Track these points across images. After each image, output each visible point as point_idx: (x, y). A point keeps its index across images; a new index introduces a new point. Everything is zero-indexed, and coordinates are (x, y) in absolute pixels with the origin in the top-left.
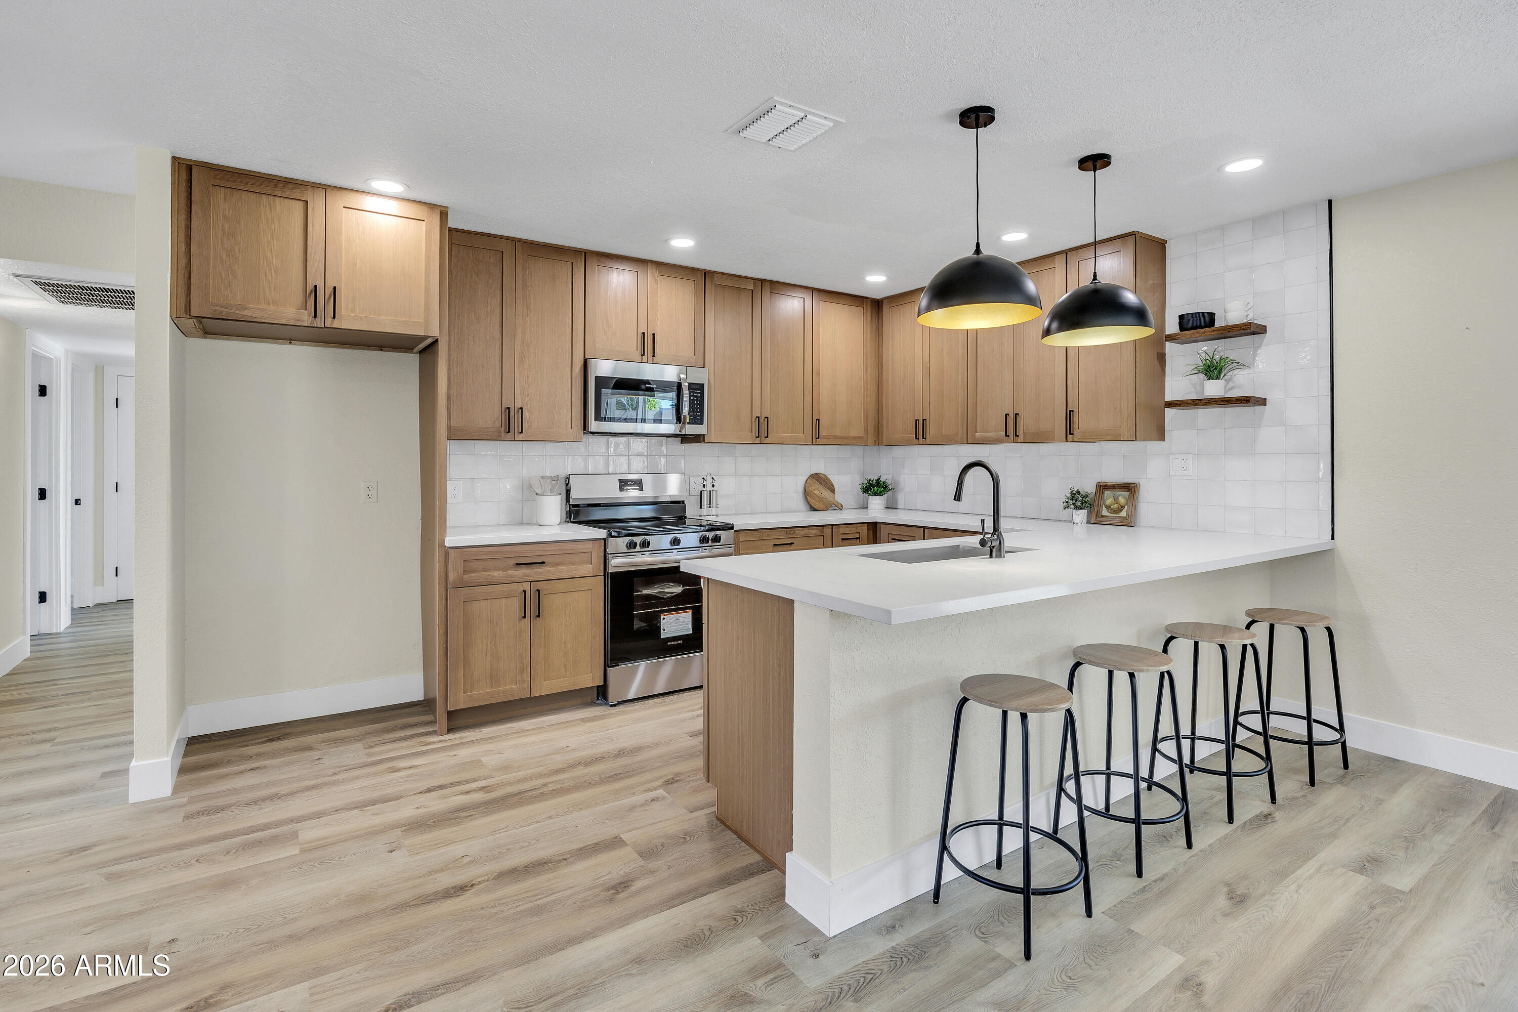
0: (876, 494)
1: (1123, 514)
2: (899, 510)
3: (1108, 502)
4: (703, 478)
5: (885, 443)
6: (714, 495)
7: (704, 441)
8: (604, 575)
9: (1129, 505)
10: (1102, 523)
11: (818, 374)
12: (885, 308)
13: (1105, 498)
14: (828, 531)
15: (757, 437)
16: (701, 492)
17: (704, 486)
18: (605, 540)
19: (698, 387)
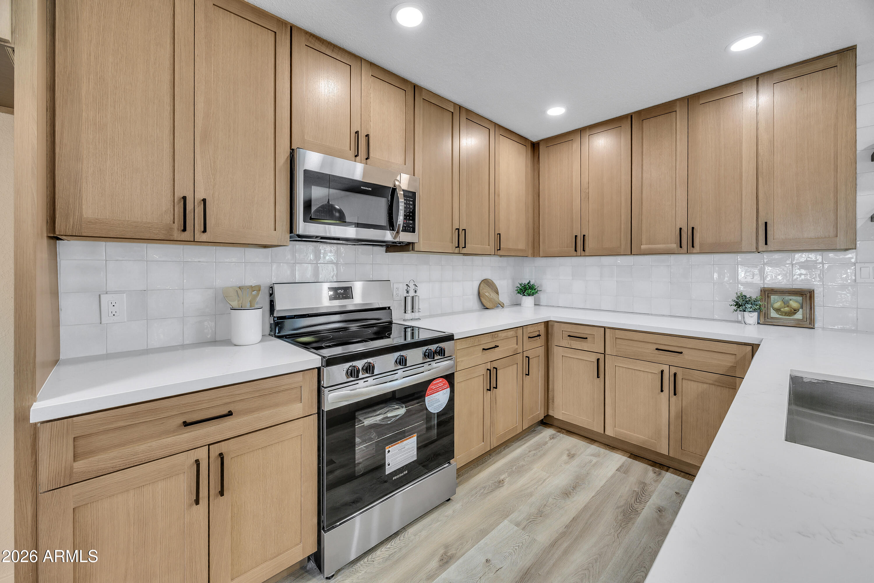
0: (529, 295)
1: (799, 316)
2: (542, 307)
3: (777, 305)
4: (407, 285)
5: (541, 255)
6: (416, 300)
7: (413, 249)
8: (318, 413)
9: (804, 308)
10: (775, 324)
11: (499, 195)
12: (542, 148)
13: (772, 301)
14: (520, 331)
15: (456, 247)
16: (405, 297)
17: (408, 292)
18: (319, 369)
19: (411, 195)
